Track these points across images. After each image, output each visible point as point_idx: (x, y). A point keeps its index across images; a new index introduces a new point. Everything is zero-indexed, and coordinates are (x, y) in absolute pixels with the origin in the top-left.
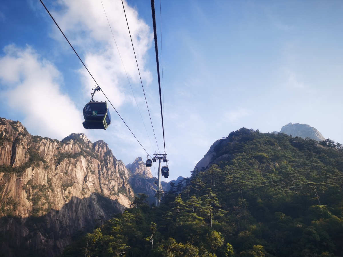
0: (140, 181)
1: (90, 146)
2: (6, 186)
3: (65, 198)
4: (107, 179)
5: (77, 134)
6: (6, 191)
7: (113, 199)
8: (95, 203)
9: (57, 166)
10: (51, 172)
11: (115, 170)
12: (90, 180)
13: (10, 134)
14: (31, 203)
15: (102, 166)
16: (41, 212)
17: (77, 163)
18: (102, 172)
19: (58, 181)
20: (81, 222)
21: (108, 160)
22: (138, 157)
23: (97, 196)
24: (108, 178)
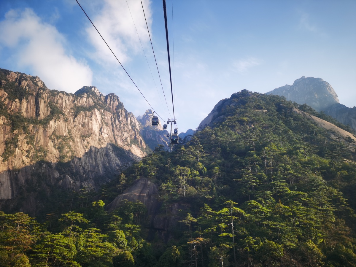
0: (150, 133)
1: (103, 99)
2: (36, 136)
3: (85, 147)
4: (120, 131)
5: (89, 87)
6: (37, 141)
7: (126, 149)
8: (111, 152)
9: (75, 118)
10: (70, 124)
11: (127, 122)
12: (105, 131)
13: (32, 89)
14: (57, 151)
15: (114, 119)
16: (66, 159)
17: (92, 116)
18: (115, 124)
19: (77, 132)
20: (100, 168)
21: (120, 113)
22: (148, 110)
23: (112, 146)
24: (121, 130)
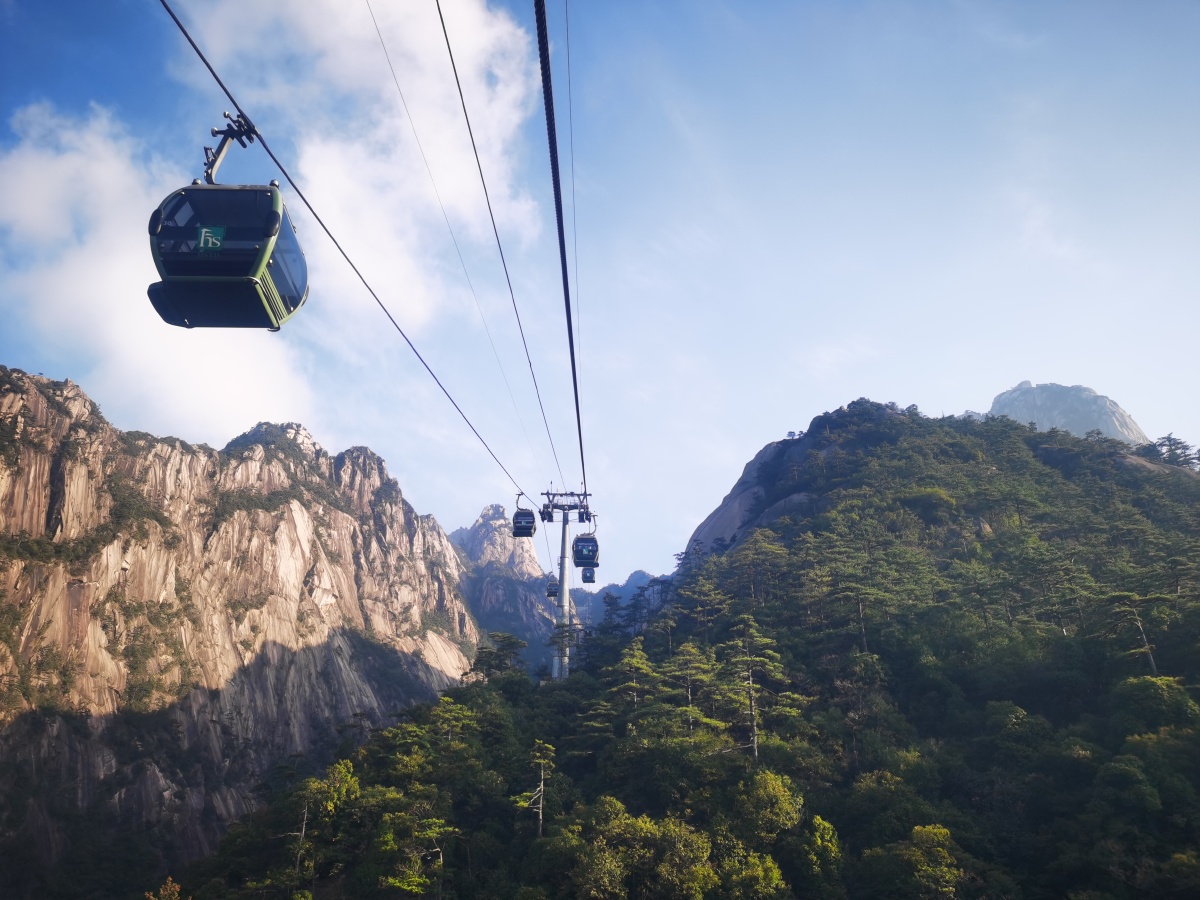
0: (497, 588)
1: (324, 469)
2: (34, 606)
3: (239, 646)
4: (385, 582)
5: (276, 426)
6: (34, 625)
7: (406, 650)
8: (342, 663)
9: (209, 535)
10: (189, 558)
11: (411, 549)
12: (326, 583)
13: (40, 426)
14: (121, 664)
15: (364, 538)
16: (155, 694)
17: (276, 528)
18: (367, 558)
19: (213, 589)
20: (295, 729)
21: (385, 515)
22: (492, 506)
23: (351, 641)
24: (388, 579)
